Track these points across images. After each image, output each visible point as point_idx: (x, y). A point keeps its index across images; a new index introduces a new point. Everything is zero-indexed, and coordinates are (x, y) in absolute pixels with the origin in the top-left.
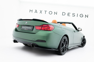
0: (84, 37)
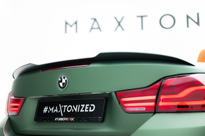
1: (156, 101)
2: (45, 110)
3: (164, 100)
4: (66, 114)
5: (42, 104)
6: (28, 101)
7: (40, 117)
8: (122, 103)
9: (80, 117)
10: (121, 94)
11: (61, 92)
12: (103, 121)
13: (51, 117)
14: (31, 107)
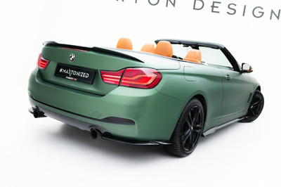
0: (259, 88)
1: (121, 79)
2: (61, 70)
3: (125, 80)
4: (72, 76)
5: (59, 66)
6: (51, 62)
7: (57, 74)
8: (103, 78)
9: (80, 79)
10: (103, 72)
11: (71, 63)
12: (92, 84)
13: (64, 76)
14: (52, 67)
